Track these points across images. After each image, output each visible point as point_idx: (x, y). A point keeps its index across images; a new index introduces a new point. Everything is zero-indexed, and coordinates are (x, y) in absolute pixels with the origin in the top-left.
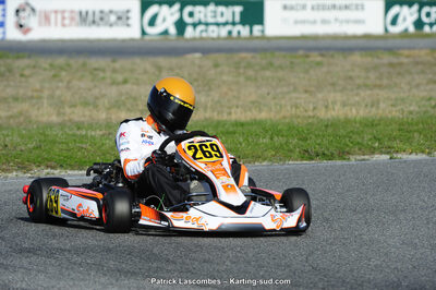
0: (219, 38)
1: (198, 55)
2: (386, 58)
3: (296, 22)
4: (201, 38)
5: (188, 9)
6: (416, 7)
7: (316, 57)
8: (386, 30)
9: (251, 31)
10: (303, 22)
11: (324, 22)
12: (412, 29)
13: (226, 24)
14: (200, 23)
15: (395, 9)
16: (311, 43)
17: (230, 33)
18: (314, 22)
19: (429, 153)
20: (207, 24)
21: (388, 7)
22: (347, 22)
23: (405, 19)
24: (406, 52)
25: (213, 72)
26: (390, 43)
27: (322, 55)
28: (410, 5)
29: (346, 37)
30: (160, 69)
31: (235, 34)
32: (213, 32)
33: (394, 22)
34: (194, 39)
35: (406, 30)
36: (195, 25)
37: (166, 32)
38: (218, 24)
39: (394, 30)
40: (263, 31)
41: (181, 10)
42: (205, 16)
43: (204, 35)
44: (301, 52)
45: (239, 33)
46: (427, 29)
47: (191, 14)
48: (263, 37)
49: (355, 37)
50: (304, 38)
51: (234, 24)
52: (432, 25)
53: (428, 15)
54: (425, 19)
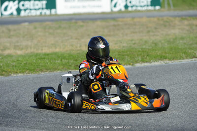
0: (36, 16)
1: (26, 24)
2: (112, 23)
3: (71, 7)
4: (28, 16)
5: (22, 3)
7: (80, 23)
8: (112, 10)
9: (51, 12)
10: (74, 7)
11: (84, 7)
12: (123, 9)
13: (39, 9)
14: (27, 9)
16: (78, 17)
17: (41, 13)
18: (79, 7)
19: (133, 65)
20: (31, 9)
22: (94, 6)
23: (120, 5)
24: (121, 19)
25: (34, 31)
26: (113, 16)
27: (83, 22)
29: (94, 14)
30: (9, 30)
31: (43, 13)
32: (34, 13)
33: (115, 6)
34: (25, 17)
36: (25, 10)
37: (12, 14)
38: (35, 9)
39: (115, 10)
40: (56, 12)
41: (19, 3)
42: (30, 6)
43: (29, 14)
44: (74, 21)
45: (45, 13)
46: (130, 9)
47: (23, 5)
48: (56, 15)
49: (97, 14)
50: (75, 14)
51: (43, 9)
52: (132, 7)
53: (130, 2)
54: (129, 4)
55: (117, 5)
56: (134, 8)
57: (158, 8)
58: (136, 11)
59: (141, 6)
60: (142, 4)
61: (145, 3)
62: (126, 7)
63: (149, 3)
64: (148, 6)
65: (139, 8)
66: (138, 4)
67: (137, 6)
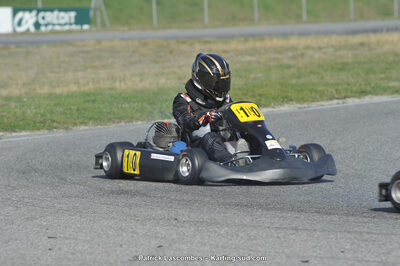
6: (34, 13)
8: (14, 31)
12: (32, 29)
15: (20, 15)
21: (15, 13)
23: (27, 22)
28: (30, 10)
33: (19, 24)
35: (28, 30)
39: (20, 29)
46: (43, 28)
52: (46, 25)
53: (43, 18)
54: (41, 21)
55: (23, 22)
56: (50, 27)
57: (86, 27)
58: (53, 32)
59: (60, 25)
60: (62, 21)
61: (66, 20)
62: (37, 25)
63: (73, 20)
64: (71, 24)
65: (57, 28)
66: (55, 21)
67: (54, 25)
